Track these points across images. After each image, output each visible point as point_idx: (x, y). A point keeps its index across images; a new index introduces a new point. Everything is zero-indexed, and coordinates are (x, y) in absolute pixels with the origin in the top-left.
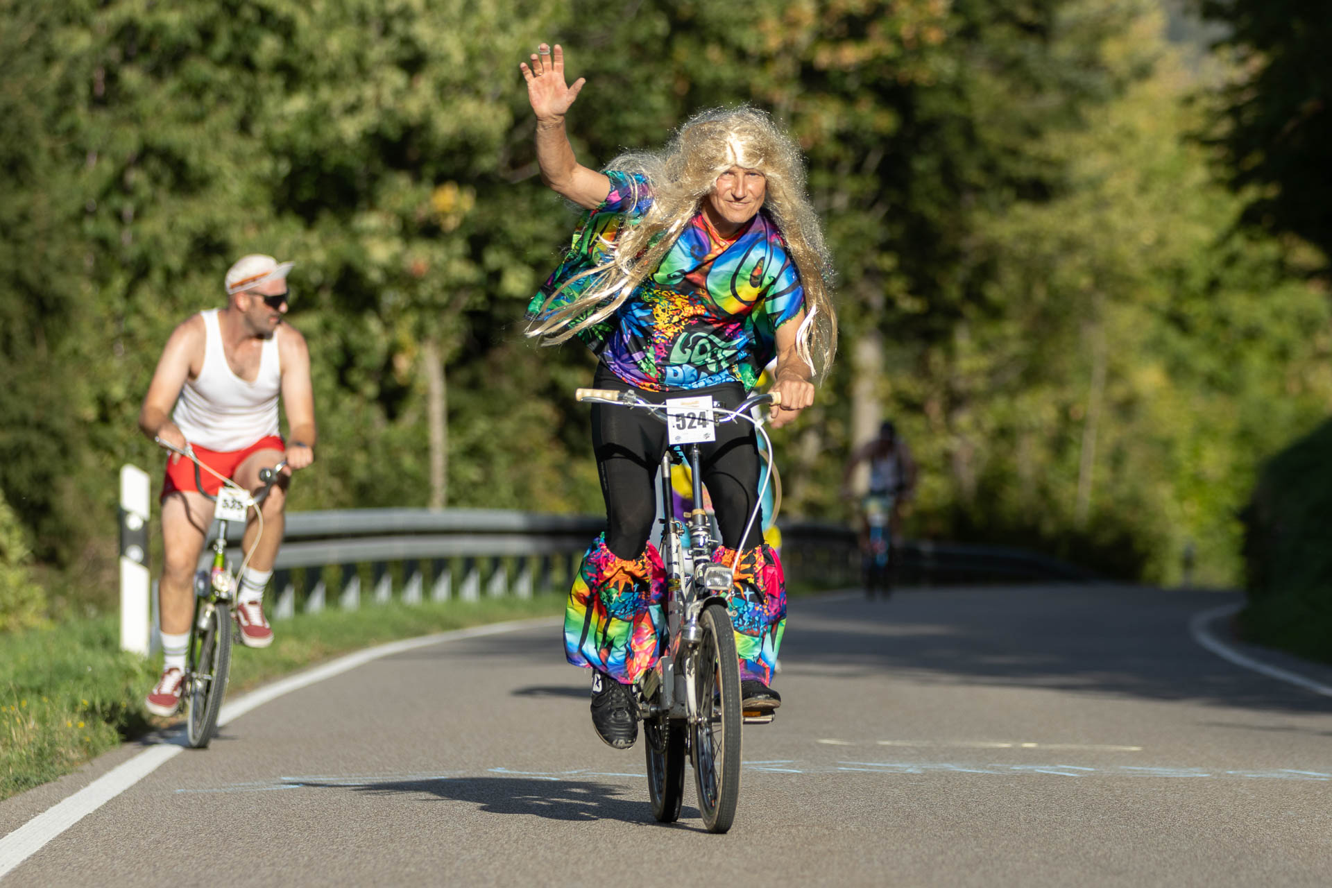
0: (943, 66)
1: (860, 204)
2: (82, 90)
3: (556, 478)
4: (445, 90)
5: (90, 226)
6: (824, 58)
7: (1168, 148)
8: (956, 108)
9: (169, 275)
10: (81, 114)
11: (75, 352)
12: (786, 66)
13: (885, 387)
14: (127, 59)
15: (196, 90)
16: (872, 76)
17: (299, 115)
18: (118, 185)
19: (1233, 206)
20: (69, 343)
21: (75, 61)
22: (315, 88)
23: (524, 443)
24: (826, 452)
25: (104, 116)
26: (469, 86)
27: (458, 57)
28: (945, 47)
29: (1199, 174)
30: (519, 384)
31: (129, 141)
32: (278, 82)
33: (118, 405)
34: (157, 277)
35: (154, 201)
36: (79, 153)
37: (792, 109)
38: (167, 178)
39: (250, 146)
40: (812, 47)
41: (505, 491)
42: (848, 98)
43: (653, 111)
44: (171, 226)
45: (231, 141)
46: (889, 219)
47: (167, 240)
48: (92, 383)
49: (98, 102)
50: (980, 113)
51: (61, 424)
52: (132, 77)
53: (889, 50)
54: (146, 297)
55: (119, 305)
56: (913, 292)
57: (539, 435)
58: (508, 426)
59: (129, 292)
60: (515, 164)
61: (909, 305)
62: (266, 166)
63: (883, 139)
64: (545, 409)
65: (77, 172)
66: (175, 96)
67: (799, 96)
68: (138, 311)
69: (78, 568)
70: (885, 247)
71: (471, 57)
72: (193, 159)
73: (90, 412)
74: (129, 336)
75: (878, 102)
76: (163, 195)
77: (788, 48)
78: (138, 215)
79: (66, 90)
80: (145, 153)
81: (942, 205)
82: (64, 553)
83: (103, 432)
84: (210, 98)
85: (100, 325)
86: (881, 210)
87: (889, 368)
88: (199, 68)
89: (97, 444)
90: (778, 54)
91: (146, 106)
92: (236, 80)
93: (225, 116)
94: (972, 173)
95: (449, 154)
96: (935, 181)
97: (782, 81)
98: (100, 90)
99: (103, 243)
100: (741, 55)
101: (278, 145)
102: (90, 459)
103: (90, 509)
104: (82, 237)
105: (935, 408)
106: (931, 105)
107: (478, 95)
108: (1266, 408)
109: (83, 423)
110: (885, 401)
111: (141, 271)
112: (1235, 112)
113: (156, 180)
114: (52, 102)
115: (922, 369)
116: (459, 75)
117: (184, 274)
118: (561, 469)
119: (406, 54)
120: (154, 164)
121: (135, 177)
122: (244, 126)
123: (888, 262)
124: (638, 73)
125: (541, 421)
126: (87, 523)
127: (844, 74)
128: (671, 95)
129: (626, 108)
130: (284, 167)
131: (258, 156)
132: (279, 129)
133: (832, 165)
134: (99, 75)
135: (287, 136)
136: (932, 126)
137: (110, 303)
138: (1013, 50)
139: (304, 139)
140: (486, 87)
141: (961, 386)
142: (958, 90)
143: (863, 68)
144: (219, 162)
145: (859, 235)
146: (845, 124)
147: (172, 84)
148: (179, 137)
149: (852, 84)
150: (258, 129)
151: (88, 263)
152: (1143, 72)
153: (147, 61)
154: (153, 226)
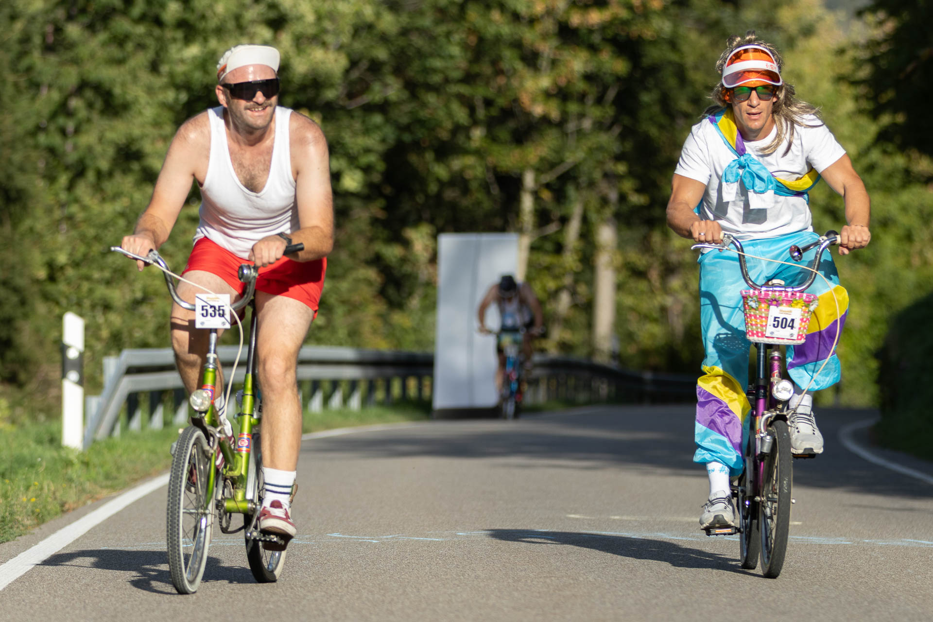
0: (663, 26)
1: (600, 126)
2: (37, 40)
3: (379, 323)
4: (300, 41)
5: (42, 139)
6: (576, 19)
7: (826, 86)
8: (673, 57)
9: (99, 174)
10: (36, 57)
11: (31, 230)
12: (549, 25)
13: (619, 260)
14: (70, 18)
15: (120, 40)
16: (610, 33)
17: (194, 58)
18: (63, 109)
19: (873, 129)
20: (27, 223)
21: (32, 19)
22: (206, 40)
23: (356, 298)
24: (575, 306)
25: (53, 59)
26: (317, 39)
27: (310, 18)
28: (664, 11)
29: (849, 105)
30: (353, 255)
31: (71, 77)
32: (179, 34)
33: (62, 268)
34: (91, 176)
35: (89, 120)
36: (35, 86)
37: (552, 56)
38: (99, 104)
39: (158, 82)
40: (567, 12)
41: (342, 333)
42: (593, 49)
43: (451, 57)
44: (101, 139)
45: (146, 77)
46: (622, 137)
47: (98, 149)
48: (43, 252)
49: (48, 49)
50: (690, 60)
51: (21, 282)
52: (73, 30)
53: (624, 14)
54: (83, 190)
55: (63, 196)
56: (639, 191)
57: (367, 292)
58: (344, 285)
59: (70, 187)
60: (351, 96)
61: (636, 199)
62: (170, 96)
63: (618, 79)
64: (371, 274)
65: (33, 99)
66: (104, 44)
67: (557, 48)
68: (77, 201)
69: (31, 387)
70: (619, 158)
71: (319, 18)
72: (117, 91)
73: (42, 274)
74: (70, 218)
75: (614, 52)
76: (95, 116)
77: (550, 12)
78: (77, 131)
79: (25, 40)
80: (83, 86)
81: (661, 127)
82: (22, 376)
83: (50, 288)
84: (130, 46)
85: (49, 210)
86: (617, 130)
87: (621, 245)
88: (122, 24)
89: (47, 297)
90: (542, 17)
91: (83, 51)
92: (150, 34)
93: (141, 59)
94: (683, 105)
95: (303, 88)
96: (656, 109)
97: (545, 36)
98: (51, 39)
99: (52, 151)
100: (516, 17)
101: (179, 80)
102: (41, 308)
103: (41, 343)
104: (36, 147)
105: (654, 275)
106: (654, 54)
107: (324, 45)
108: (895, 275)
109: (37, 281)
110: (618, 270)
111: (79, 171)
112: (873, 60)
113: (90, 106)
114: (16, 48)
115: (646, 247)
116: (311, 31)
117: (110, 174)
118: (383, 317)
119: (272, 15)
120: (89, 94)
121: (75, 103)
122: (154, 67)
123: (622, 168)
124: (442, 29)
125: (369, 283)
126: (38, 354)
127: (591, 31)
128: (465, 46)
129: (432, 55)
130: (184, 97)
131: (164, 88)
132: (180, 69)
133: (582, 98)
134: (49, 29)
135: (185, 74)
136: (654, 70)
137: (57, 195)
138: (714, 15)
139: (198, 75)
140: (329, 39)
141: (674, 258)
142: (673, 44)
143: (604, 27)
144: (136, 93)
145: (600, 148)
146: (591, 68)
147: (102, 36)
148: (107, 74)
149: (596, 38)
150: (165, 69)
151: (41, 165)
152: (808, 31)
153: (85, 20)
154: (88, 139)
